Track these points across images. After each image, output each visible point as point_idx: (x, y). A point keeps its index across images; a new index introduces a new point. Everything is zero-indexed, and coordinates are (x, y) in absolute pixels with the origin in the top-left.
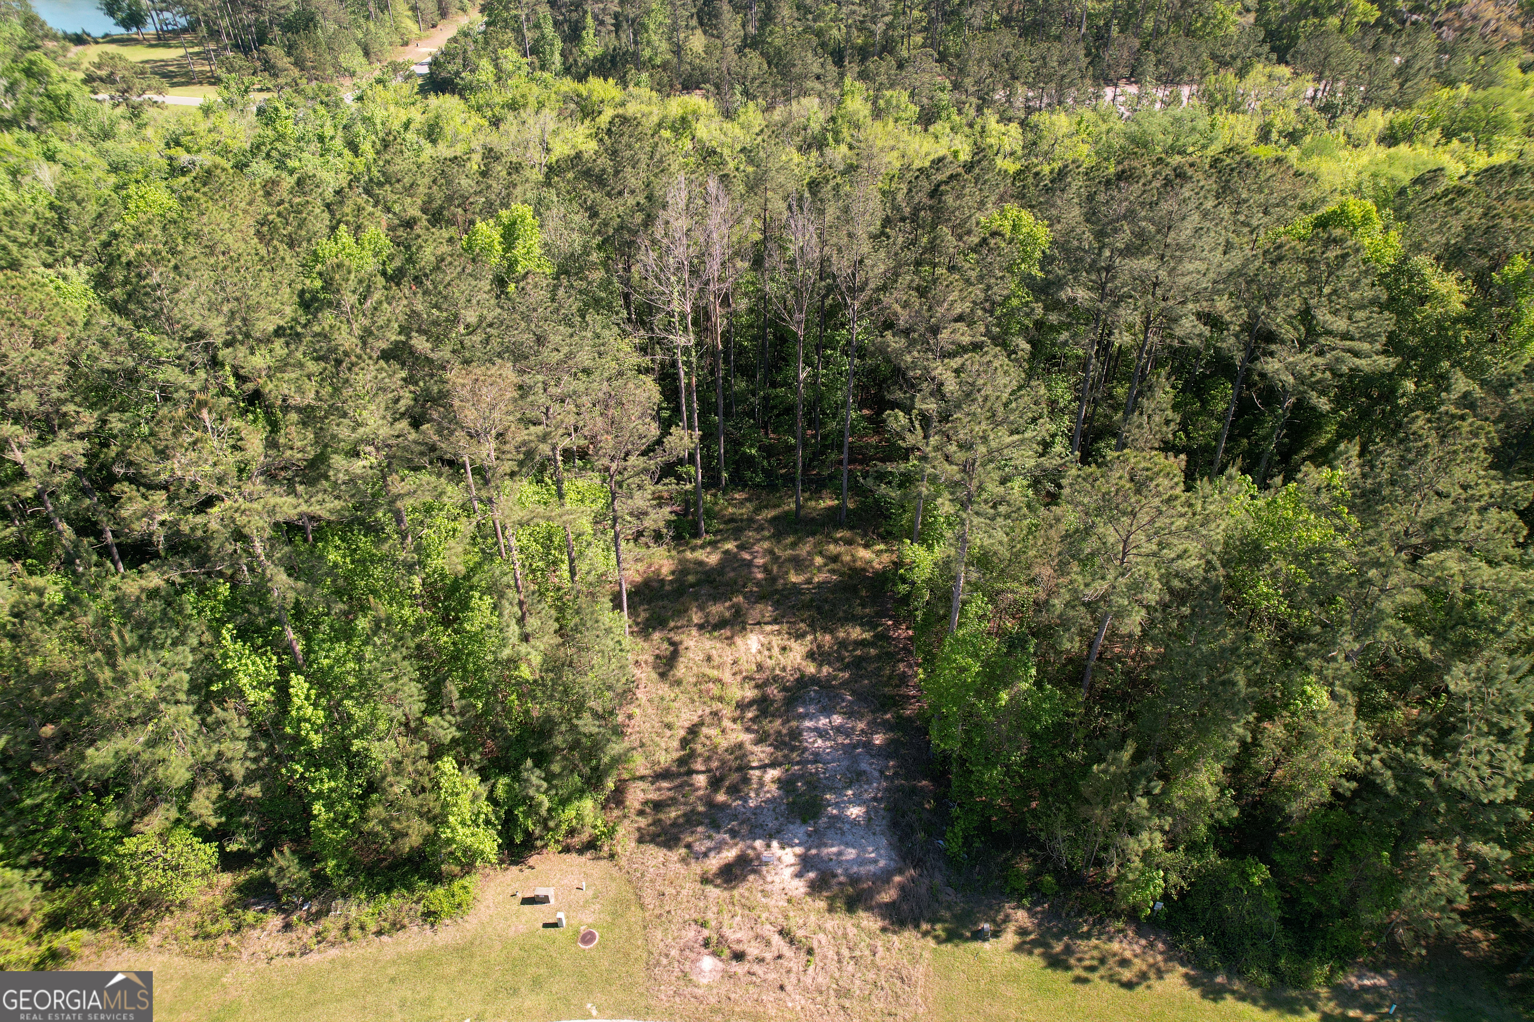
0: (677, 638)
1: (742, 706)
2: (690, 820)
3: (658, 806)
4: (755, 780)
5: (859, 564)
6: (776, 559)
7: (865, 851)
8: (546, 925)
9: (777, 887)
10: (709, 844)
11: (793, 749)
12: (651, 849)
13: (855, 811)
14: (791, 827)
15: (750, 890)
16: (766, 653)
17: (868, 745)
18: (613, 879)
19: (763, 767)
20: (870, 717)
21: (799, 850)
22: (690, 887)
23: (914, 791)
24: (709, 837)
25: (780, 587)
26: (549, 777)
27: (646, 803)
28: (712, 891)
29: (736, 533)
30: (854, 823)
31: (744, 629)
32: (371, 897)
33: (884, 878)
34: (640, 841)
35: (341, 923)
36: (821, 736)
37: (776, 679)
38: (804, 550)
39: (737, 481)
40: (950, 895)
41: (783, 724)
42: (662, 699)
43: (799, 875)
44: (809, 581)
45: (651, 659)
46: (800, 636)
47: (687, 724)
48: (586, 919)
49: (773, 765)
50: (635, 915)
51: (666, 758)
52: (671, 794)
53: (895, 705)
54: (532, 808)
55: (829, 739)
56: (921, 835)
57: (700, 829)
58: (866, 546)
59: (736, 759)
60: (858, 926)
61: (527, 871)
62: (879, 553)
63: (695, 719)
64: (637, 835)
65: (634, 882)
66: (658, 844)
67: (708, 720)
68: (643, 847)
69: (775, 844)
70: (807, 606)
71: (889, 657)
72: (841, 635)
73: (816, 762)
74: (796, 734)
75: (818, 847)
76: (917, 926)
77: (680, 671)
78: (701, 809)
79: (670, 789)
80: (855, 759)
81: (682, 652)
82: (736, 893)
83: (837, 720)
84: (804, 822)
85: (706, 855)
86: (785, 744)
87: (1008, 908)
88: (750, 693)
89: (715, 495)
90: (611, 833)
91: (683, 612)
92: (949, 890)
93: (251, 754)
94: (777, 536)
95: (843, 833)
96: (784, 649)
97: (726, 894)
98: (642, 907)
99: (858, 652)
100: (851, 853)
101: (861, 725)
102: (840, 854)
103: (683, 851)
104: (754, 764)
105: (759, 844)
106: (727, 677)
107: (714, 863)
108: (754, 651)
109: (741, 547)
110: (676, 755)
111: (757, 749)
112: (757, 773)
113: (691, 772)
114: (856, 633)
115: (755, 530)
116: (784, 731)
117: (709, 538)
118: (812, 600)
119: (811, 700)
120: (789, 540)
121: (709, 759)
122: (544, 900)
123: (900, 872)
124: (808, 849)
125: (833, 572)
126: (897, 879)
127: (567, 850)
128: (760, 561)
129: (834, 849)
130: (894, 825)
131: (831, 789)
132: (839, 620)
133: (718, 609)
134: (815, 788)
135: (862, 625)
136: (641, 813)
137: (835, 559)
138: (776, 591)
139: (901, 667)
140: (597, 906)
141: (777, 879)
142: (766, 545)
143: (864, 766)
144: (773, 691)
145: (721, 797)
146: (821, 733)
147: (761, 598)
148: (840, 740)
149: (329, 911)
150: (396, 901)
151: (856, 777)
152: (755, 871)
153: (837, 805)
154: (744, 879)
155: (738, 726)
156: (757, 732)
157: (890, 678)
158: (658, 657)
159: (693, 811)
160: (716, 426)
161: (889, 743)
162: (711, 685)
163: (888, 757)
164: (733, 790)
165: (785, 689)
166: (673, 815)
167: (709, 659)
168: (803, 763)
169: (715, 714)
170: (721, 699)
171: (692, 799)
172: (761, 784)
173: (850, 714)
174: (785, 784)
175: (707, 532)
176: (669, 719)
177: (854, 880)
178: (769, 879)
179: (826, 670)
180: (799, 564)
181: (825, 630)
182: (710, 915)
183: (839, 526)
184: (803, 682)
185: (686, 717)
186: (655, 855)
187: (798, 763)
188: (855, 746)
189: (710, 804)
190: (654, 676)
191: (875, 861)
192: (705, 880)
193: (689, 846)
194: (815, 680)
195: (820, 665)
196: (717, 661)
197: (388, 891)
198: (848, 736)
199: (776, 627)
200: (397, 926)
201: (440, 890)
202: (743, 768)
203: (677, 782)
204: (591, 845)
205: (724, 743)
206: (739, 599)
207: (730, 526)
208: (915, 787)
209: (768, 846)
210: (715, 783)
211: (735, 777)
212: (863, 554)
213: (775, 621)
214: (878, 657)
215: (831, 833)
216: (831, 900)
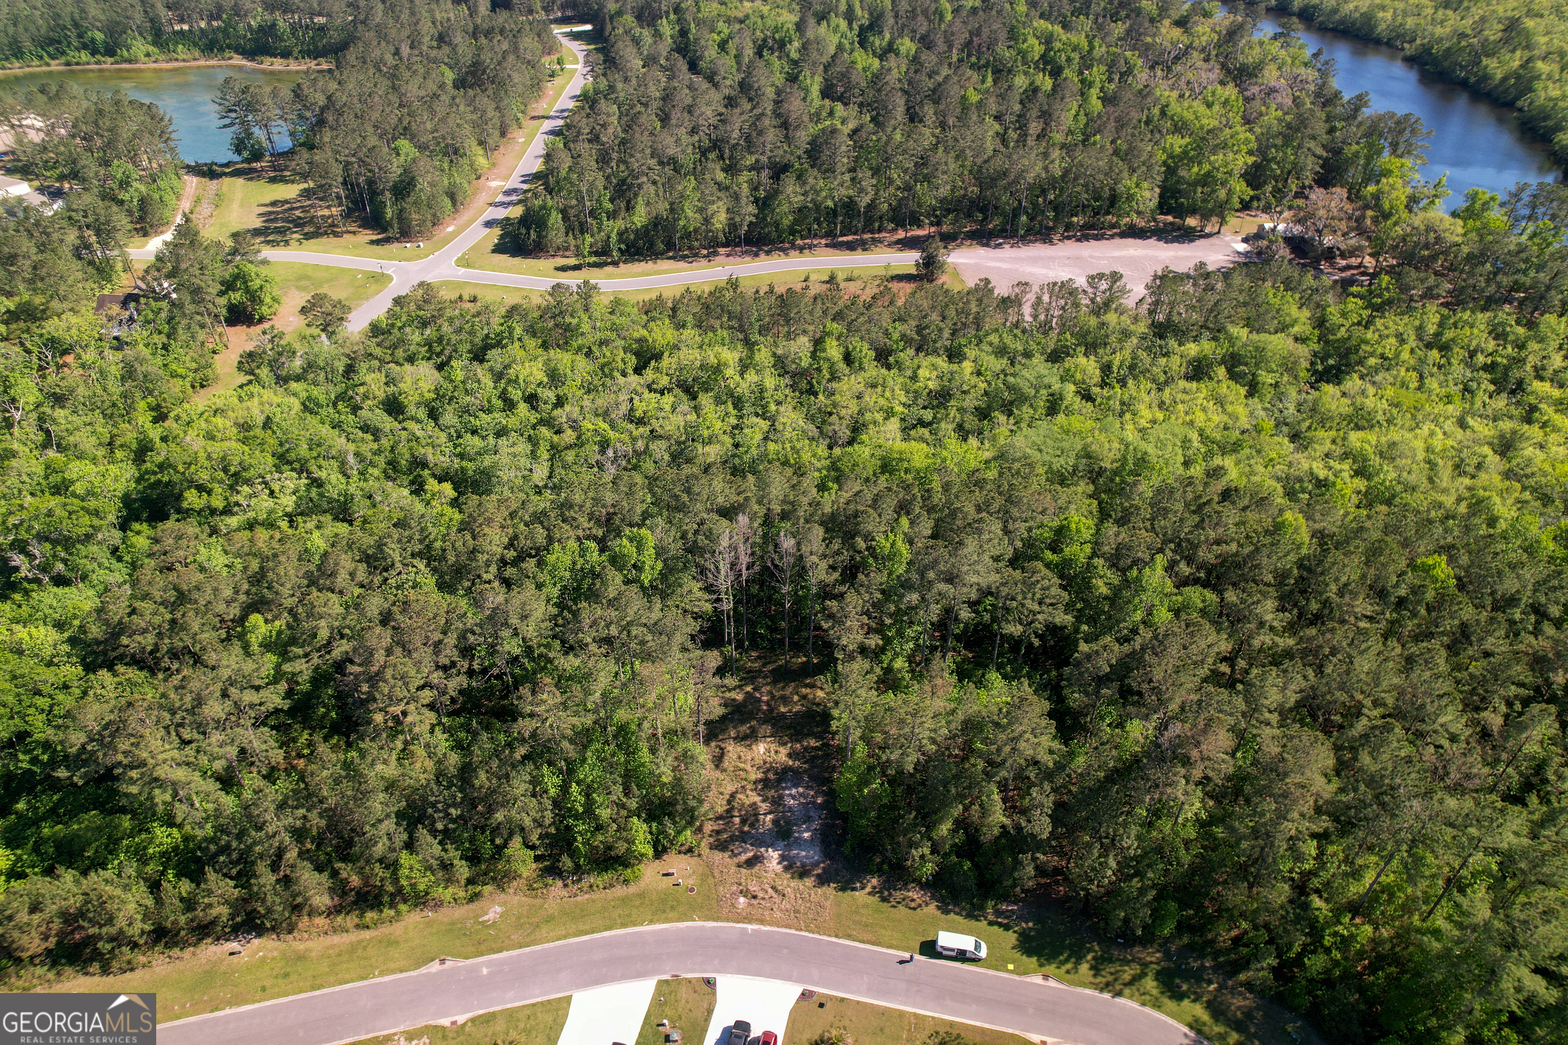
0: (723, 746)
1: (755, 783)
2: (732, 839)
3: (718, 832)
4: (762, 820)
5: (816, 701)
6: (773, 697)
7: (809, 853)
8: (674, 885)
9: (770, 869)
10: (741, 850)
11: (779, 805)
12: (717, 852)
13: (806, 835)
14: (777, 842)
15: (759, 870)
16: (768, 754)
17: (814, 803)
18: (700, 865)
19: (765, 814)
20: (816, 789)
21: (780, 853)
22: (733, 869)
23: (834, 825)
24: (741, 847)
25: (775, 715)
26: (675, 823)
27: (713, 831)
28: (743, 871)
29: (753, 680)
30: (806, 840)
31: (757, 740)
32: (600, 874)
33: (816, 864)
34: (711, 849)
35: (588, 884)
36: (792, 799)
37: (772, 768)
38: (788, 691)
39: (754, 645)
40: (844, 872)
41: (775, 792)
42: (717, 779)
43: (780, 863)
44: (790, 711)
45: (711, 757)
46: (785, 744)
47: (730, 792)
48: (691, 882)
49: (770, 813)
50: (711, 881)
51: (720, 810)
52: (724, 827)
53: (828, 783)
54: (667, 836)
55: (796, 800)
56: (833, 846)
57: (737, 843)
59: (753, 810)
60: (804, 885)
61: (664, 862)
63: (734, 790)
64: (709, 846)
65: (710, 866)
66: (719, 850)
67: (739, 790)
68: (713, 851)
69: (770, 850)
70: (789, 727)
71: (827, 756)
72: (805, 743)
73: (790, 811)
74: (781, 797)
75: (789, 851)
76: (829, 885)
77: (725, 764)
78: (737, 834)
79: (723, 825)
80: (808, 810)
81: (726, 753)
82: (753, 871)
83: (801, 790)
84: (783, 840)
85: (739, 854)
86: (775, 802)
87: (868, 877)
88: (760, 776)
89: (741, 654)
90: (698, 846)
91: (726, 732)
92: (844, 870)
94: (774, 682)
95: (800, 845)
96: (776, 752)
97: (749, 872)
98: (714, 877)
99: (813, 754)
100: (803, 854)
101: (812, 793)
102: (798, 854)
103: (730, 853)
104: (761, 812)
105: (763, 850)
106: (749, 768)
107: (743, 857)
108: (762, 752)
109: (755, 689)
110: (725, 808)
111: (763, 805)
112: (763, 817)
113: (732, 816)
114: (813, 743)
115: (763, 678)
116: (776, 796)
118: (791, 723)
119: (789, 779)
120: (781, 685)
121: (740, 810)
122: (672, 874)
123: (824, 862)
124: (785, 852)
125: (803, 705)
126: (822, 865)
127: (680, 853)
128: (765, 698)
129: (796, 852)
130: (823, 842)
131: (796, 825)
132: (805, 735)
133: (744, 729)
134: (788, 824)
135: (815, 738)
136: (711, 836)
137: (804, 697)
138: (773, 718)
140: (695, 877)
141: (770, 865)
142: (768, 688)
143: (812, 813)
144: (771, 776)
145: (746, 829)
146: (793, 797)
147: (765, 721)
148: (801, 800)
149: (583, 880)
150: (610, 876)
151: (808, 819)
152: (761, 862)
153: (798, 832)
154: (756, 865)
155: (754, 793)
156: (763, 796)
157: (827, 768)
158: (714, 756)
159: (734, 835)
161: (824, 802)
162: (741, 772)
163: (823, 809)
164: (752, 825)
165: (776, 773)
166: (725, 837)
167: (739, 757)
168: (783, 812)
169: (743, 787)
170: (745, 779)
171: (733, 829)
172: (765, 822)
173: (807, 788)
174: (775, 822)
176: (721, 790)
177: (803, 865)
178: (767, 865)
179: (797, 763)
180: (785, 700)
181: (797, 741)
182: (742, 880)
183: (807, 675)
184: (786, 770)
185: (729, 788)
186: (718, 856)
187: (781, 812)
188: (808, 804)
189: (742, 832)
190: (713, 766)
191: (813, 857)
192: (739, 866)
193: (732, 851)
194: (791, 769)
195: (794, 761)
196: (743, 758)
197: (606, 871)
198: (805, 798)
199: (773, 739)
200: (612, 885)
201: (629, 871)
202: (756, 815)
203: (726, 821)
204: (690, 850)
205: (747, 802)
206: (754, 723)
207: (749, 675)
208: (832, 823)
209: (767, 851)
210: (744, 821)
211: (753, 819)
213: (772, 736)
214: (823, 757)
215: (795, 845)
216: (793, 874)
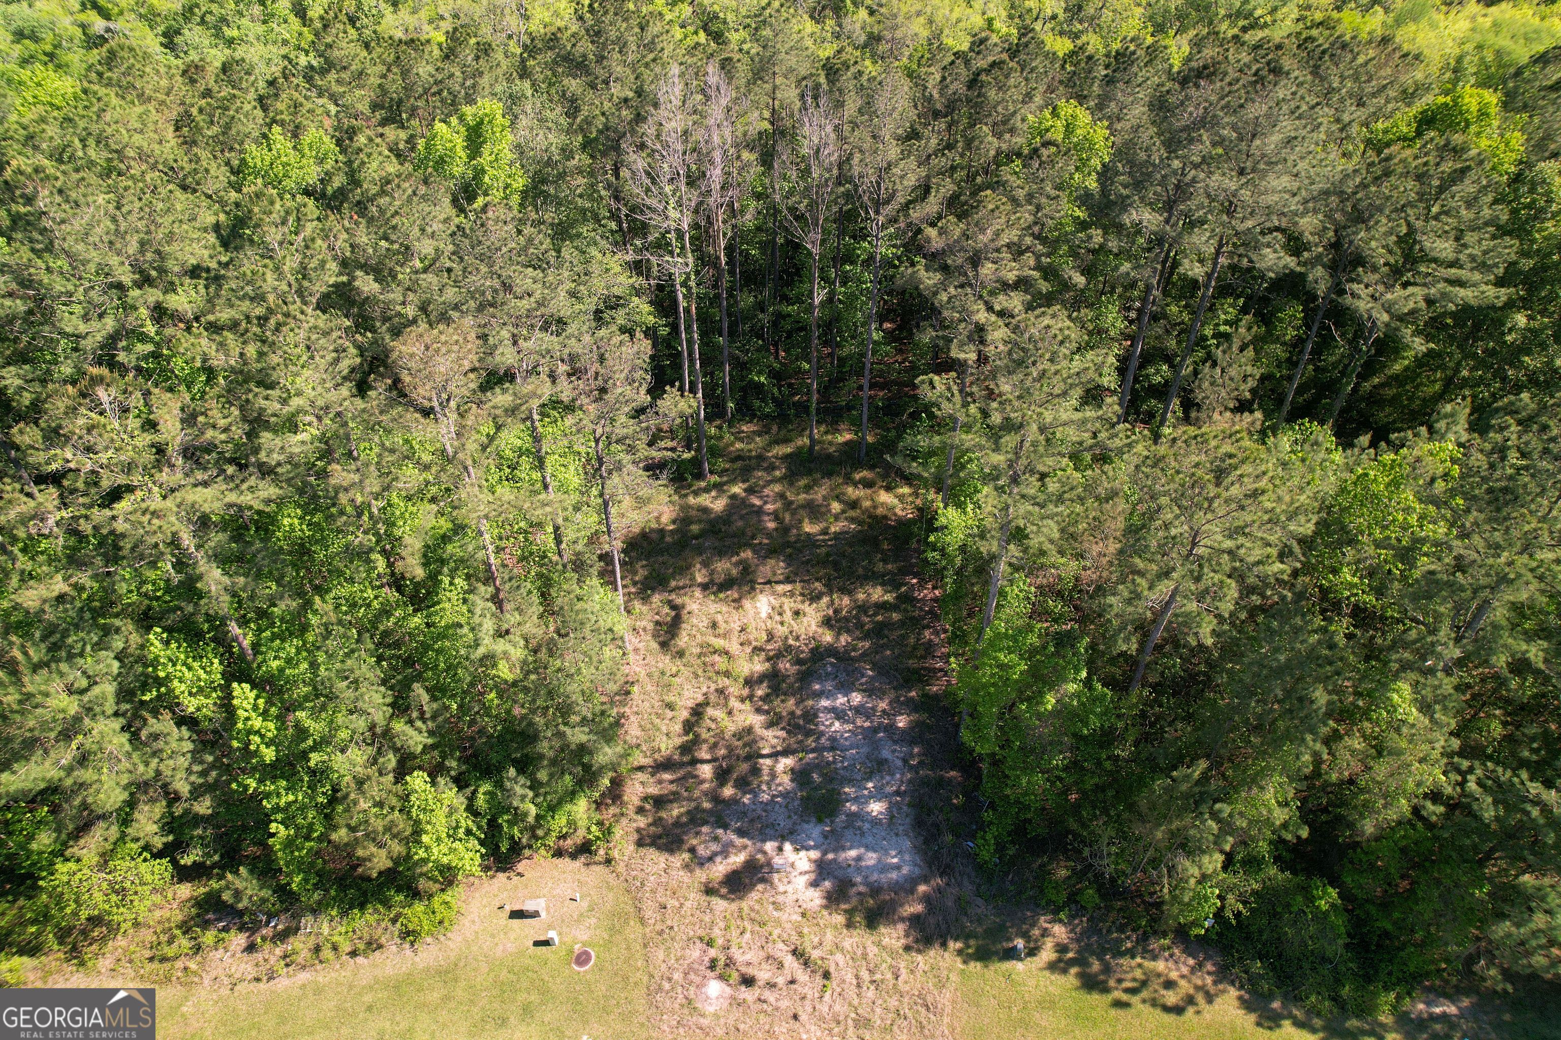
0: (679, 601)
1: (749, 682)
2: (695, 819)
3: (659, 802)
4: (766, 771)
5: (880, 511)
6: (788, 505)
7: (886, 853)
8: (537, 944)
9: (790, 898)
10: (714, 847)
11: (808, 733)
12: (652, 853)
13: (876, 808)
14: (806, 826)
15: (760, 901)
16: (778, 618)
17: (890, 729)
18: (610, 888)
19: (775, 755)
20: (892, 694)
21: (815, 854)
22: (694, 898)
23: (941, 783)
24: (716, 839)
25: (793, 539)
26: (535, 786)
27: (645, 799)
28: (719, 904)
29: (744, 474)
30: (875, 822)
31: (753, 589)
32: (344, 913)
33: (907, 887)
34: (640, 843)
35: (311, 943)
36: (838, 718)
37: (788, 649)
38: (820, 493)
39: (745, 411)
40: (980, 907)
41: (797, 704)
42: (663, 673)
43: (814, 884)
44: (825, 532)
45: (650, 626)
46: (814, 598)
47: (690, 703)
48: (581, 936)
49: (786, 753)
50: (634, 931)
51: (667, 745)
52: (673, 787)
53: (920, 681)
54: (518, 817)
55: (848, 722)
56: (949, 838)
57: (705, 829)
58: (888, 489)
59: (745, 745)
60: (879, 944)
61: (516, 879)
62: (901, 498)
63: (700, 698)
64: (636, 836)
65: (633, 891)
66: (659, 848)
67: (713, 698)
68: (643, 851)
69: (788, 847)
70: (823, 562)
71: (914, 623)
72: (861, 596)
73: (832, 749)
74: (811, 716)
75: (835, 850)
76: (944, 945)
77: (682, 640)
78: (707, 805)
79: (672, 782)
80: (875, 746)
81: (685, 617)
82: (744, 905)
83: (857, 698)
84: (820, 821)
85: (711, 859)
86: (797, 727)
87: (1043, 921)
88: (759, 666)
89: (720, 428)
90: (607, 832)
91: (685, 569)
92: (979, 901)
93: (197, 768)
94: (790, 478)
95: (863, 834)
96: (797, 613)
97: (734, 906)
98: (642, 921)
99: (880, 618)
100: (871, 859)
101: (883, 705)
102: (859, 859)
103: (686, 856)
104: (765, 752)
105: (770, 846)
106: (734, 647)
107: (720, 869)
108: (764, 615)
109: (750, 491)
110: (678, 741)
111: (769, 734)
112: (769, 761)
113: (695, 762)
114: (878, 594)
115: (765, 469)
116: (799, 712)
117: (715, 479)
118: (828, 555)
119: (828, 674)
120: (802, 483)
121: (715, 746)
122: (535, 915)
123: (926, 880)
124: (825, 853)
125: (852, 520)
126: (922, 888)
127: (559, 853)
128: (770, 507)
129: (853, 853)
130: (918, 824)
131: (850, 781)
132: (858, 578)
133: (724, 566)
134: (832, 780)
135: (883, 584)
136: (640, 810)
137: (854, 504)
138: (788, 544)
139: (927, 633)
140: (593, 921)
141: (789, 888)
142: (777, 488)
143: (886, 753)
144: (786, 666)
145: (728, 791)
146: (839, 714)
147: (771, 552)
148: (859, 722)
149: (298, 929)
150: (370, 917)
151: (876, 767)
152: (763, 880)
153: (856, 800)
154: (752, 886)
155: (747, 706)
156: (767, 712)
157: (915, 648)
158: (657, 623)
159: (698, 808)
160: (720, 349)
161: (915, 726)
162: (716, 658)
163: (912, 743)
164: (743, 784)
165: (799, 662)
166: (675, 812)
167: (714, 625)
168: (818, 750)
169: (721, 692)
170: (727, 674)
171: (697, 793)
172: (773, 775)
173: (870, 691)
174: (800, 775)
175: (711, 472)
176: (670, 698)
177: (875, 890)
178: (781, 888)
179: (844, 639)
180: (815, 511)
181: (843, 590)
182: (717, 932)
183: (858, 465)
184: (819, 653)
185: (689, 695)
186: (655, 860)
187: (813, 751)
188: (875, 730)
189: (716, 798)
190: (655, 645)
191: (898, 867)
192: (709, 891)
193: (692, 850)
194: (831, 651)
195: (839, 634)
196: (722, 626)
197: (362, 906)
198: (868, 718)
199: (788, 587)
200: (373, 945)
201: (419, 907)
202: (753, 756)
203: (680, 773)
204: (585, 849)
205: (731, 727)
206: (747, 554)
207: (739, 464)
208: (942, 778)
209: (780, 849)
210: (722, 776)
211: (744, 767)
212: (885, 497)
213: (788, 580)
214: (902, 623)
215: (848, 833)
216: (850, 913)
